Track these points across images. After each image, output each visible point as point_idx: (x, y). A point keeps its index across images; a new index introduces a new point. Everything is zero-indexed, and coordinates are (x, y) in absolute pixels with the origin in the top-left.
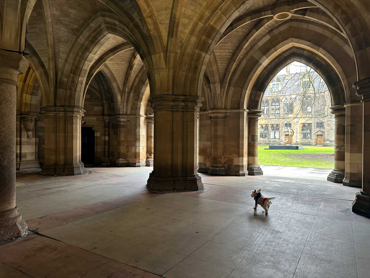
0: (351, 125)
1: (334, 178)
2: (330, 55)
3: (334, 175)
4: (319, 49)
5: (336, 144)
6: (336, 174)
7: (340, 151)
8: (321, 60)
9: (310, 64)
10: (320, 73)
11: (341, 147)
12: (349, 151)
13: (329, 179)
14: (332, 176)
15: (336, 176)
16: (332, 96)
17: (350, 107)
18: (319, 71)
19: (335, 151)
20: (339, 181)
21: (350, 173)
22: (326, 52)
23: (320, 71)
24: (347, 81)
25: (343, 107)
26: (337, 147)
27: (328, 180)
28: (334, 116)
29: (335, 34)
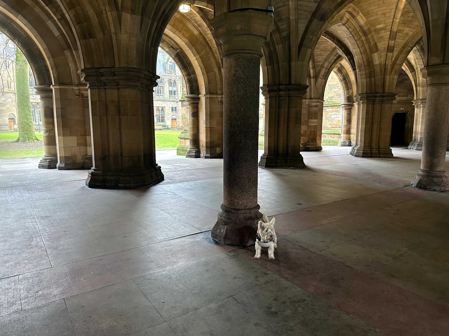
0: (61, 108)
1: (46, 164)
2: (32, 27)
3: (46, 161)
4: (18, 15)
5: (44, 128)
6: (48, 160)
7: (50, 135)
8: (19, 29)
9: (5, 29)
10: (18, 44)
11: (51, 131)
12: (62, 135)
13: (41, 166)
14: (45, 163)
15: (49, 161)
16: (35, 75)
17: (59, 89)
18: (17, 42)
19: (45, 135)
20: (52, 166)
21: (65, 157)
22: (27, 22)
23: (19, 41)
24: (54, 60)
25: (49, 88)
26: (47, 131)
27: (39, 167)
28: (40, 97)
29: (36, 4)
